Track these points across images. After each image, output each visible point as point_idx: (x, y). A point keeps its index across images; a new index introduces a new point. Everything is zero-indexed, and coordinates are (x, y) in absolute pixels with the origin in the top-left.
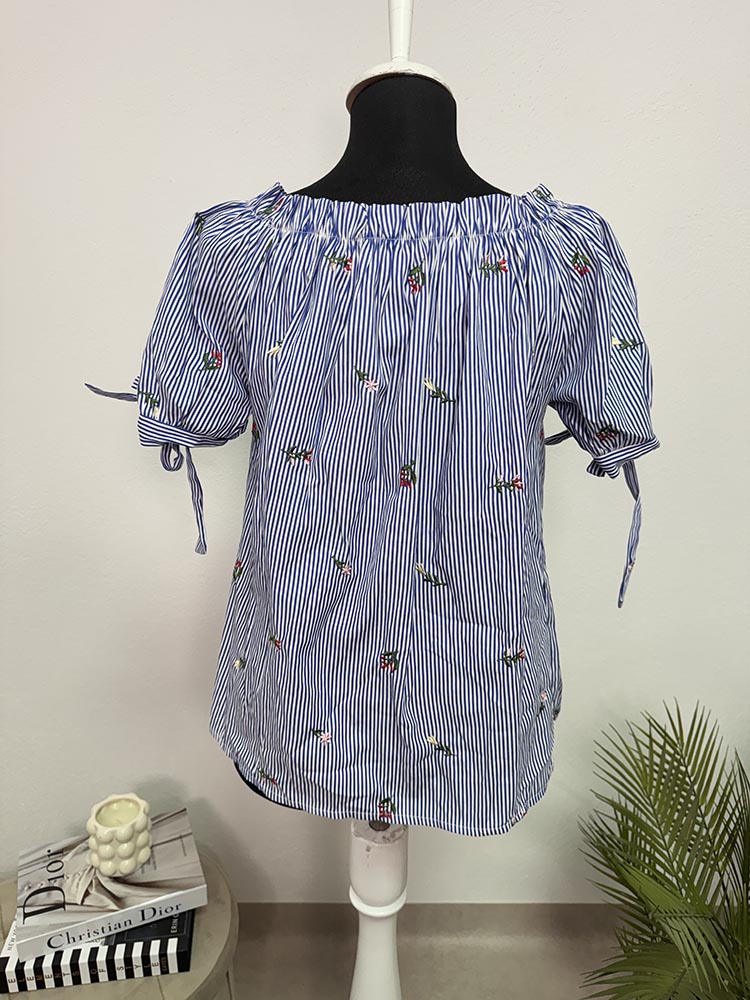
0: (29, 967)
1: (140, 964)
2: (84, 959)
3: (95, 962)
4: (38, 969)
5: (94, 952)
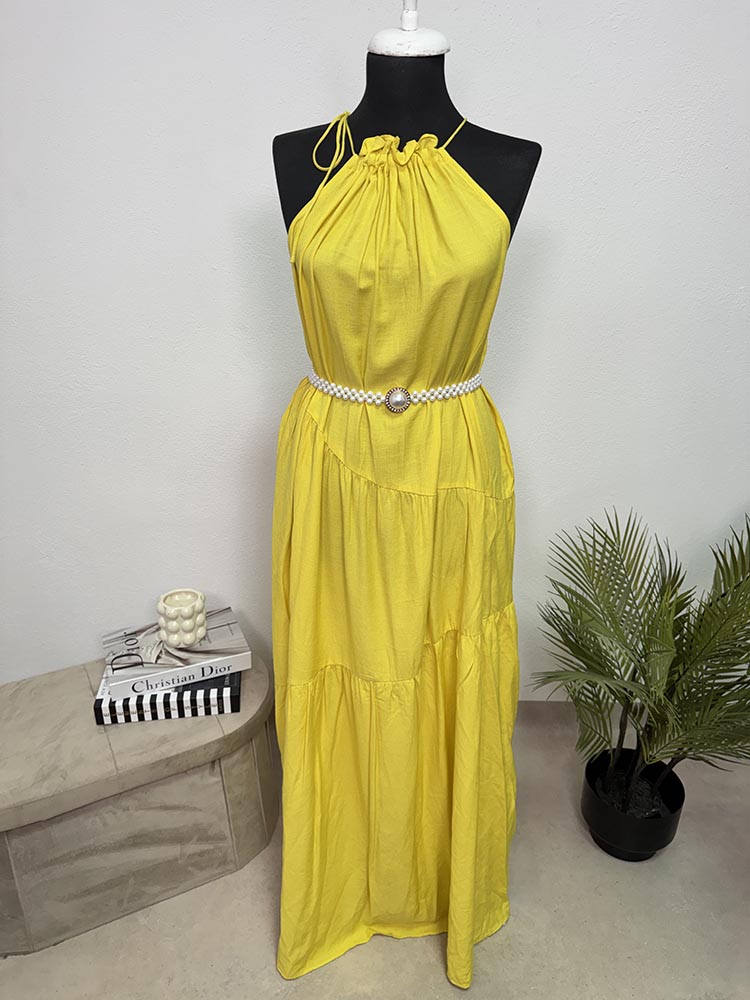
0: (119, 705)
1: (202, 704)
2: (160, 700)
3: (169, 703)
4: (126, 707)
5: (167, 696)
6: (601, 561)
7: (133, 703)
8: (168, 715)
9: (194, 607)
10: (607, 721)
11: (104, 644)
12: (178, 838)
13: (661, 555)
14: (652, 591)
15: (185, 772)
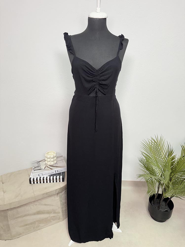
0: (35, 179)
1: (55, 180)
2: (45, 179)
3: (47, 179)
4: (37, 180)
5: (47, 177)
6: (154, 147)
7: (38, 179)
8: (47, 182)
9: (54, 155)
10: (155, 187)
11: (32, 164)
12: (48, 212)
13: (168, 146)
14: (166, 155)
15: (51, 196)
